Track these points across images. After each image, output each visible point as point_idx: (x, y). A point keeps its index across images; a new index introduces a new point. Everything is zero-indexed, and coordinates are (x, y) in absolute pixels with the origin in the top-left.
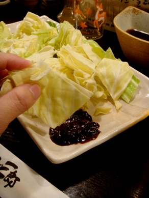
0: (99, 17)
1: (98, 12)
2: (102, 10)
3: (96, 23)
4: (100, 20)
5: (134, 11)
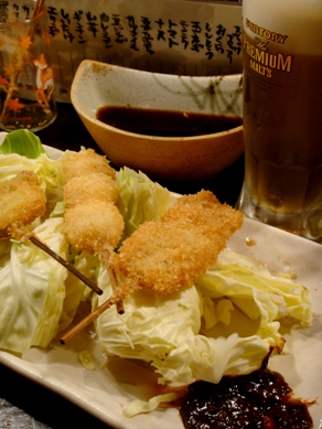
0: (44, 82)
1: (39, 72)
2: (45, 66)
3: (40, 95)
4: (46, 88)
5: (96, 70)
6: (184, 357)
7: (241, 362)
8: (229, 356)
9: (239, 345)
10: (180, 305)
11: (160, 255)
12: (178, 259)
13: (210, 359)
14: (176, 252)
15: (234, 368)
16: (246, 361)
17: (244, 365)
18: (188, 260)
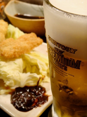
6: (11, 77)
7: (30, 81)
8: (26, 79)
9: (30, 76)
10: (14, 63)
11: (10, 47)
12: (15, 48)
13: (20, 79)
14: (14, 46)
15: (28, 83)
16: (32, 81)
17: (31, 83)
18: (18, 49)
